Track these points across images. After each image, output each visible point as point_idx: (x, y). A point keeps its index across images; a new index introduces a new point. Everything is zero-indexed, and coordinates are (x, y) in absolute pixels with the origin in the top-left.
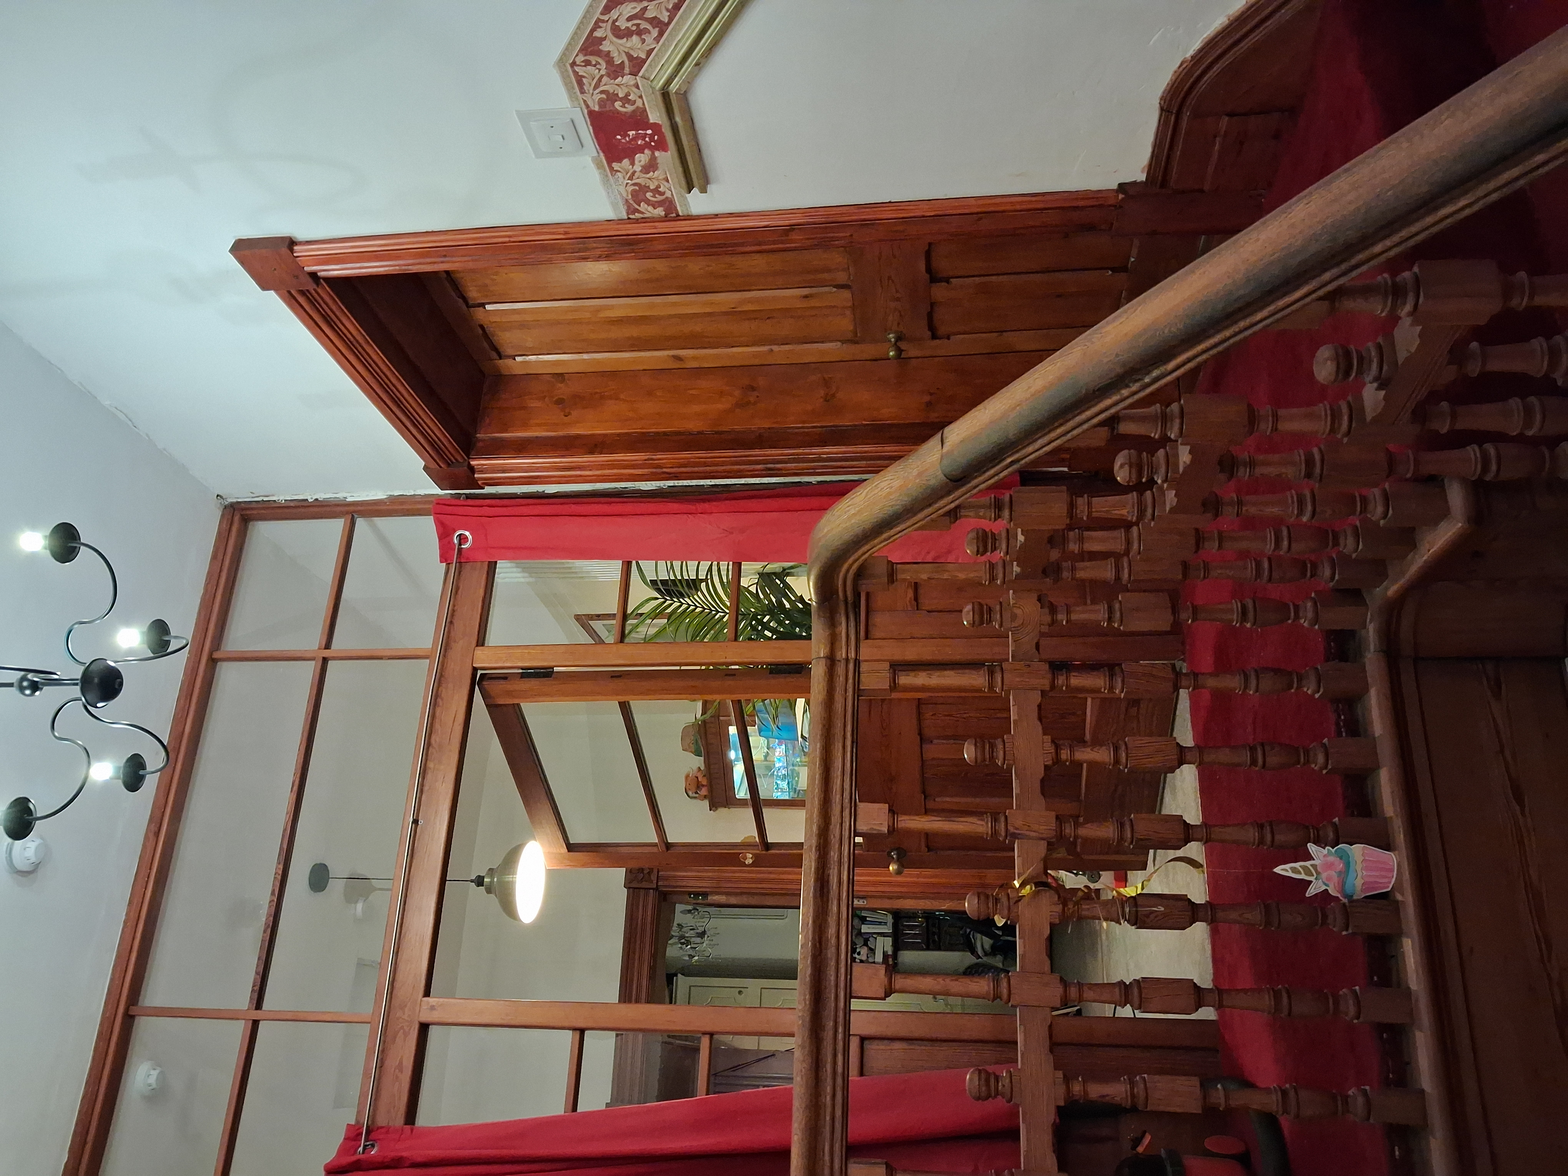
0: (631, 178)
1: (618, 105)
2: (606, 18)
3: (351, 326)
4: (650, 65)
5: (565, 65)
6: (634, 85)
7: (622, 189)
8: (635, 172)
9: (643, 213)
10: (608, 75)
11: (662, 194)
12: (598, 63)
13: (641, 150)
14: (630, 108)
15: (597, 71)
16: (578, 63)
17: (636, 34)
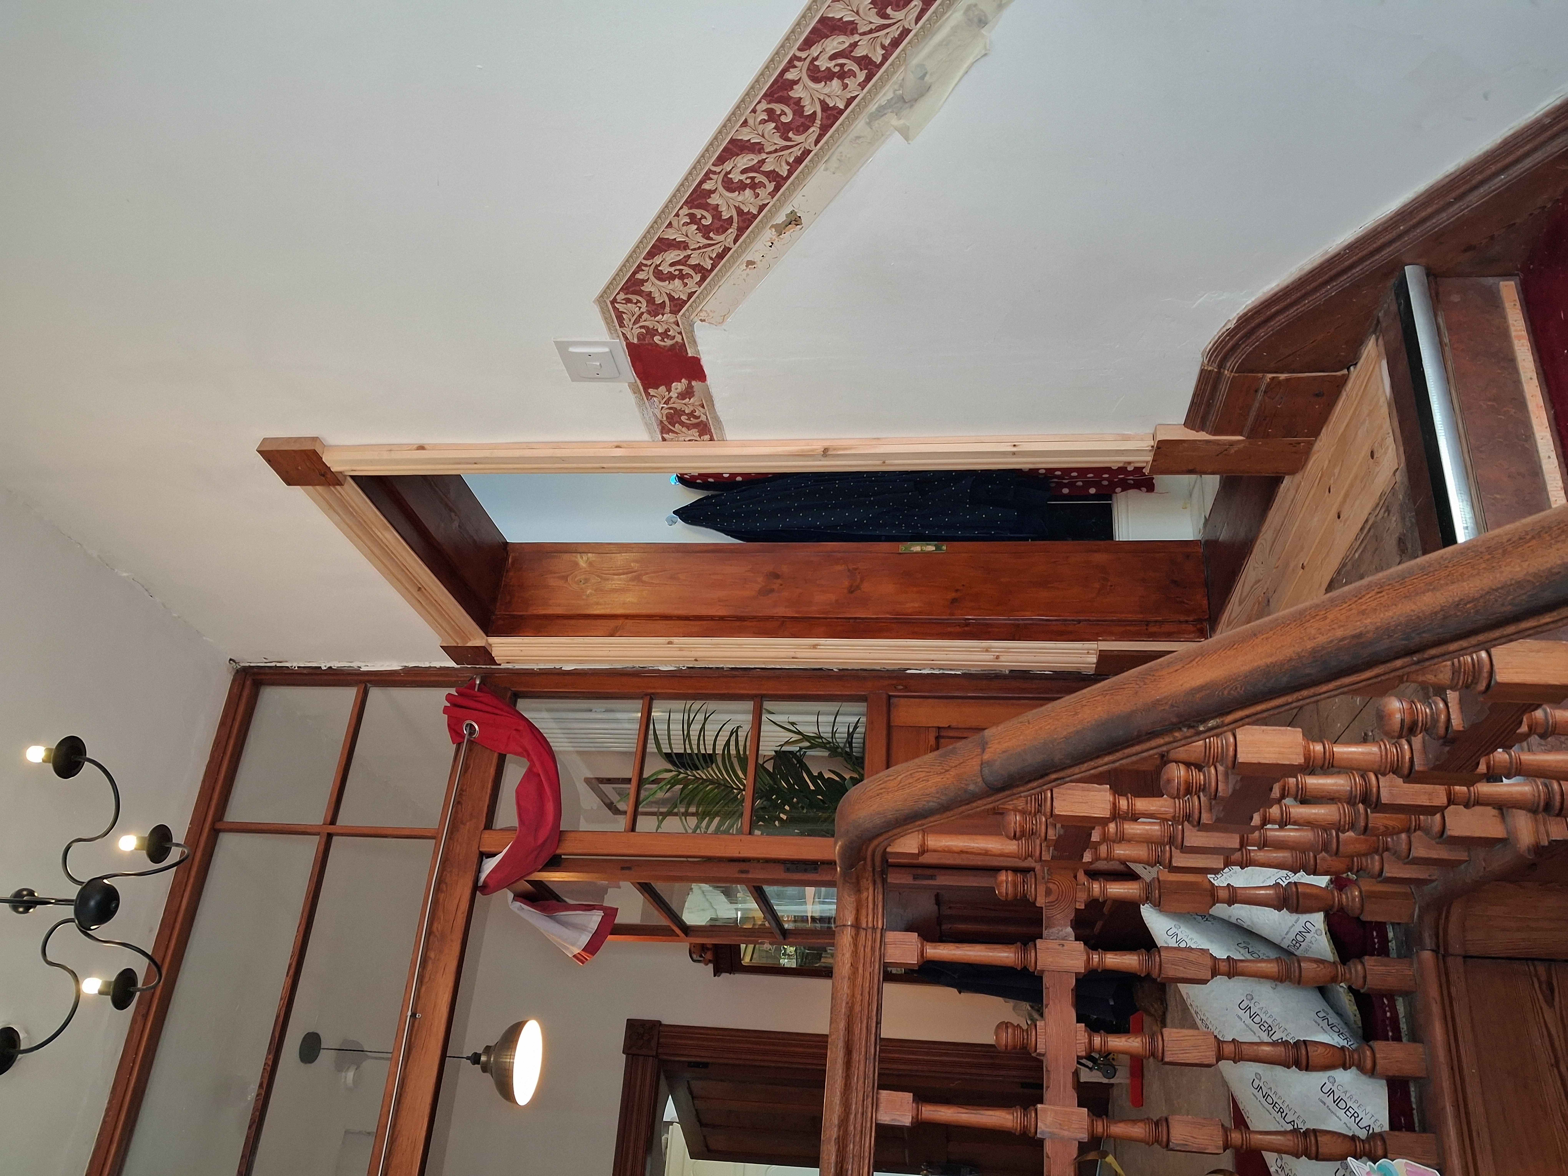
0: (666, 403)
2: (649, 262)
4: (691, 306)
5: (605, 302)
6: (674, 323)
7: (657, 411)
8: (671, 398)
9: (677, 433)
10: (649, 312)
11: (697, 417)
12: (639, 301)
14: (669, 342)
15: (638, 308)
16: (618, 300)
17: (679, 278)
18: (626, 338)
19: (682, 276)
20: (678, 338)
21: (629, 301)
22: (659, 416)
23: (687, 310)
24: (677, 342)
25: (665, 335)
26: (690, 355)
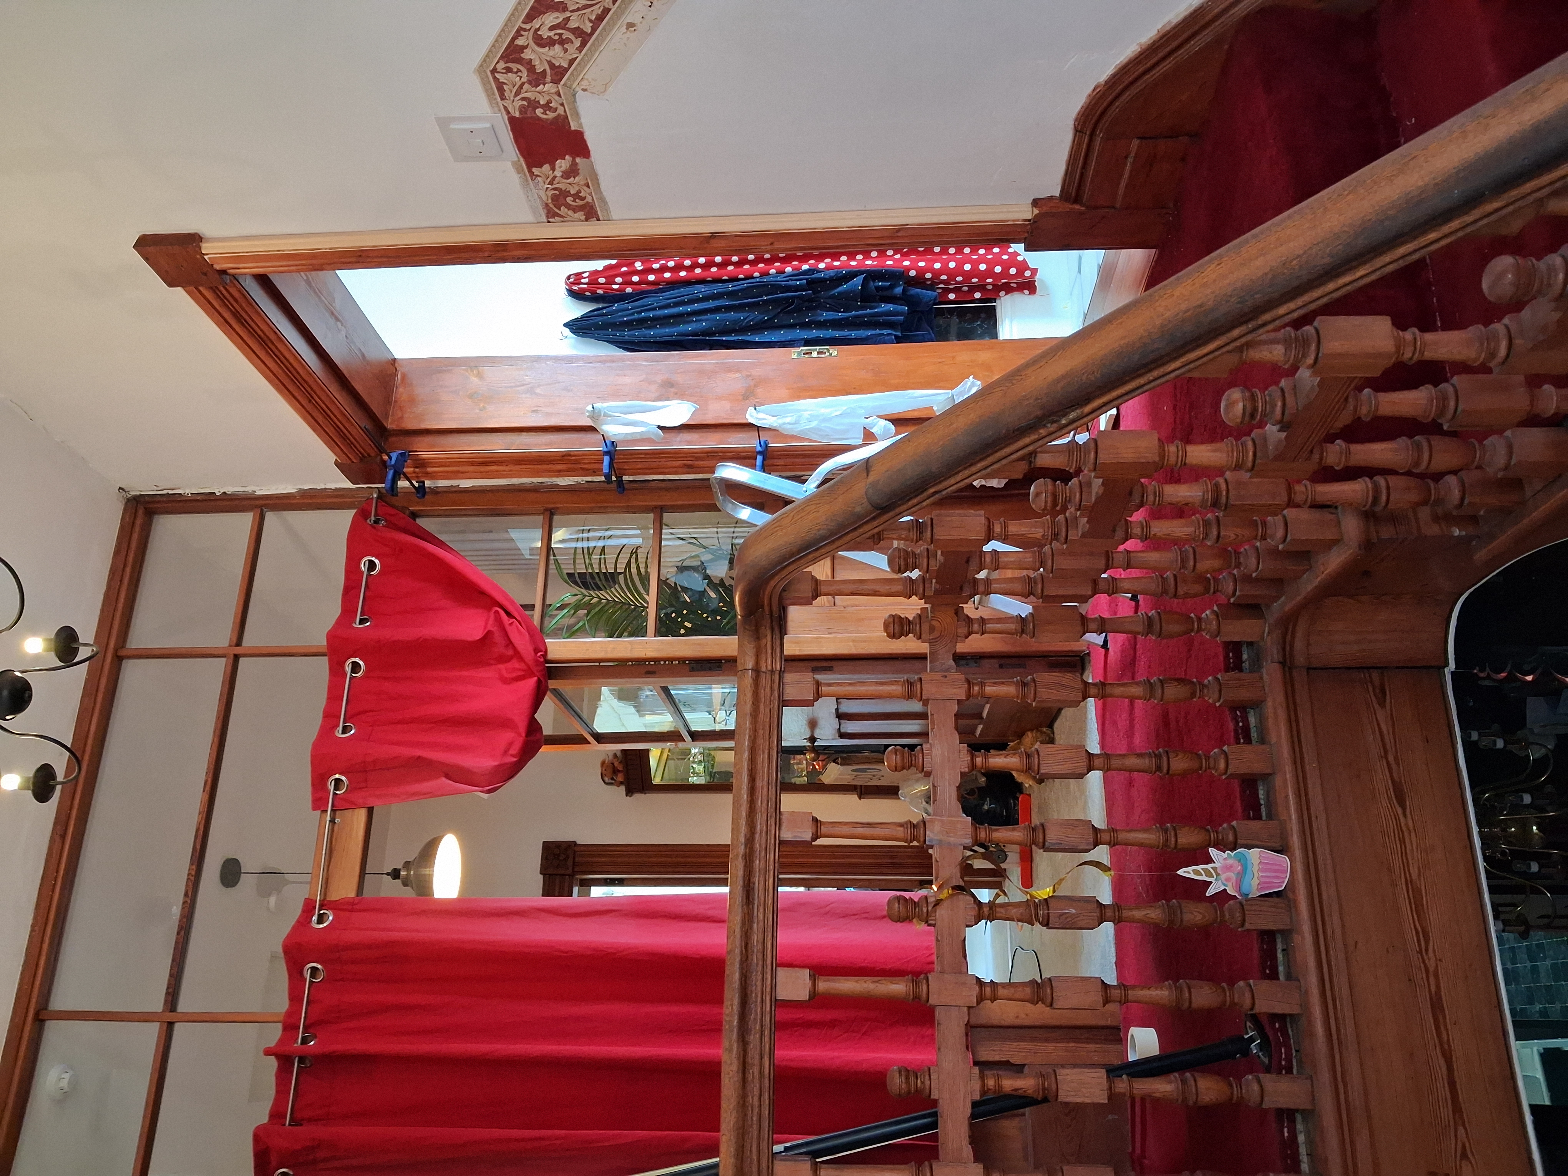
0: (551, 183)
1: (539, 112)
2: (527, 26)
4: (572, 74)
5: (485, 72)
6: (556, 93)
7: (542, 193)
8: (555, 177)
9: (562, 217)
10: (530, 82)
11: (583, 199)
12: (519, 71)
13: (561, 156)
14: (551, 115)
15: (518, 78)
16: (498, 70)
17: (558, 43)
18: (508, 112)
19: (562, 42)
20: (560, 111)
21: (509, 70)
22: (544, 198)
23: (568, 79)
24: (559, 115)
25: (547, 107)
26: (573, 128)
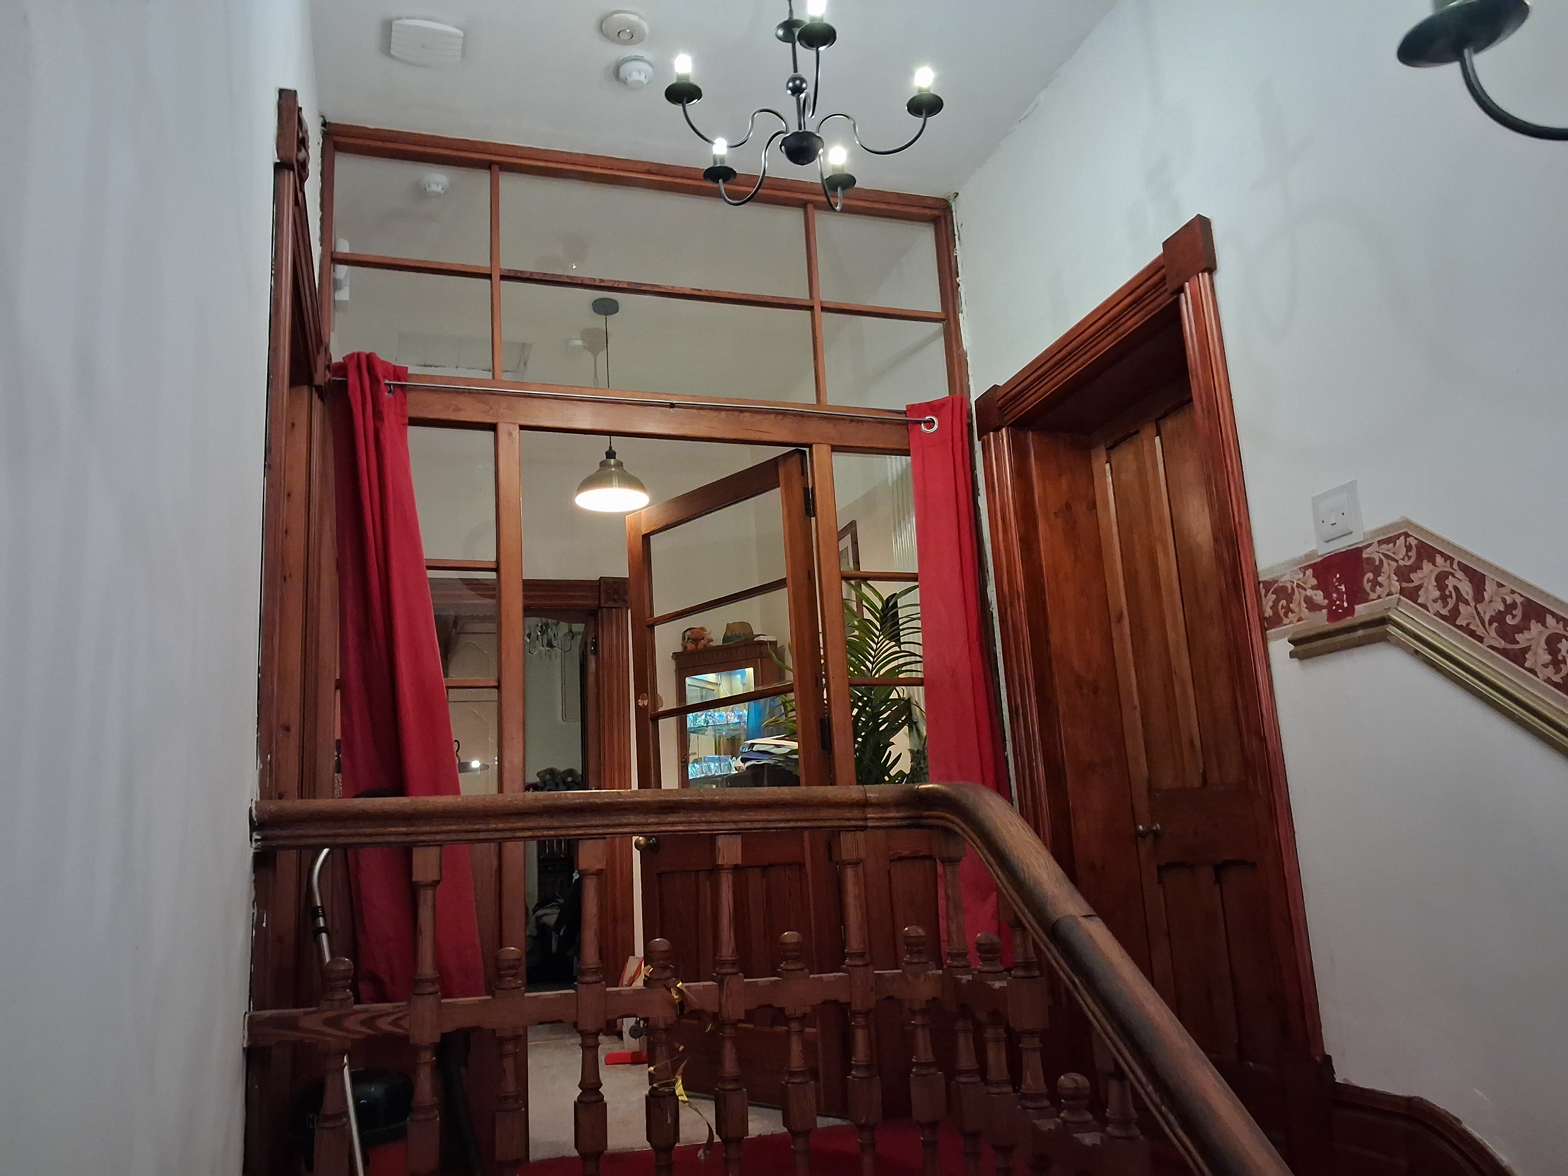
0: (1298, 586)
1: (1370, 575)
2: (1455, 566)
3: (1132, 323)
4: (1412, 607)
5: (1405, 527)
6: (1390, 591)
7: (1287, 578)
8: (1305, 589)
9: (1266, 596)
10: (1399, 567)
11: (1286, 615)
12: (1410, 558)
13: (1327, 596)
14: (1367, 586)
15: (1402, 557)
16: (1408, 539)
17: (1441, 595)
18: (1366, 547)
19: (1444, 598)
20: (1373, 596)
21: (1409, 548)
22: (1282, 579)
23: (1407, 604)
24: (1370, 595)
25: (1375, 583)
26: (1356, 607)
